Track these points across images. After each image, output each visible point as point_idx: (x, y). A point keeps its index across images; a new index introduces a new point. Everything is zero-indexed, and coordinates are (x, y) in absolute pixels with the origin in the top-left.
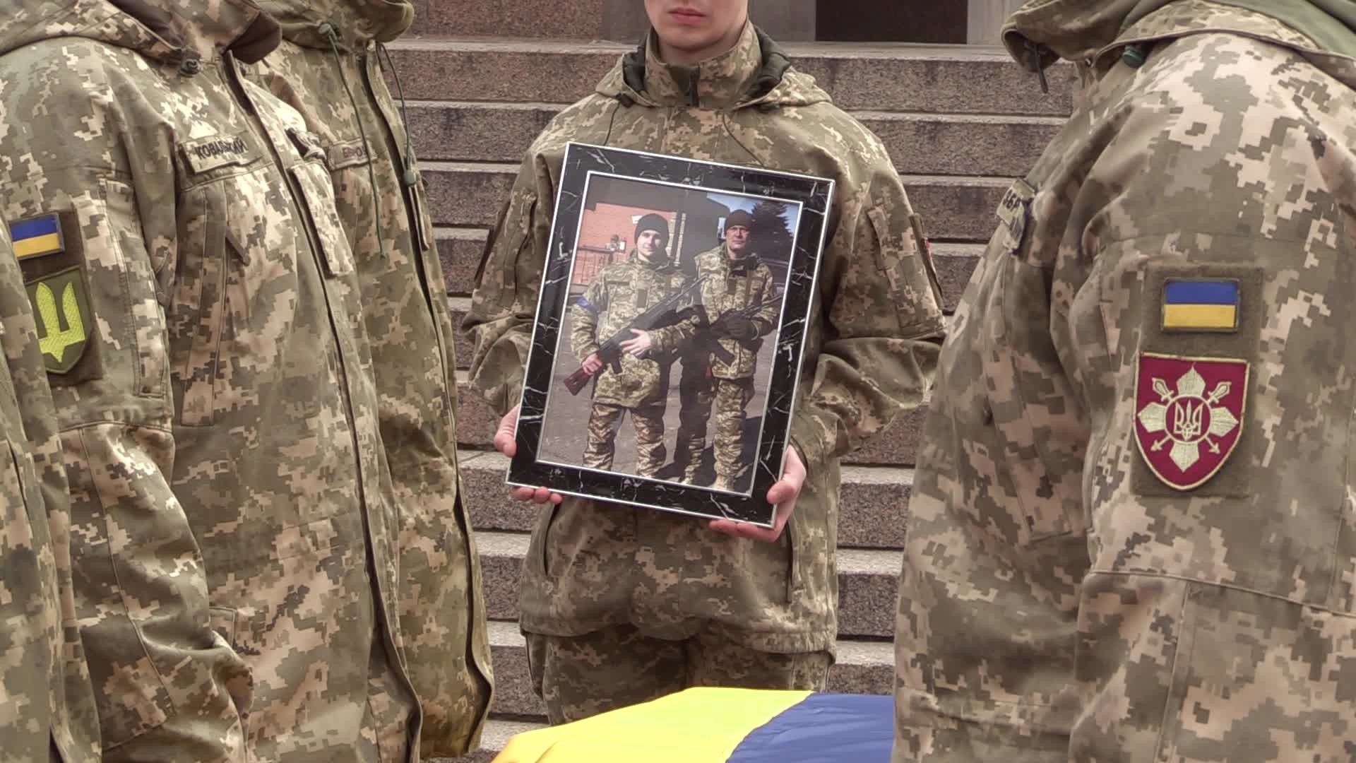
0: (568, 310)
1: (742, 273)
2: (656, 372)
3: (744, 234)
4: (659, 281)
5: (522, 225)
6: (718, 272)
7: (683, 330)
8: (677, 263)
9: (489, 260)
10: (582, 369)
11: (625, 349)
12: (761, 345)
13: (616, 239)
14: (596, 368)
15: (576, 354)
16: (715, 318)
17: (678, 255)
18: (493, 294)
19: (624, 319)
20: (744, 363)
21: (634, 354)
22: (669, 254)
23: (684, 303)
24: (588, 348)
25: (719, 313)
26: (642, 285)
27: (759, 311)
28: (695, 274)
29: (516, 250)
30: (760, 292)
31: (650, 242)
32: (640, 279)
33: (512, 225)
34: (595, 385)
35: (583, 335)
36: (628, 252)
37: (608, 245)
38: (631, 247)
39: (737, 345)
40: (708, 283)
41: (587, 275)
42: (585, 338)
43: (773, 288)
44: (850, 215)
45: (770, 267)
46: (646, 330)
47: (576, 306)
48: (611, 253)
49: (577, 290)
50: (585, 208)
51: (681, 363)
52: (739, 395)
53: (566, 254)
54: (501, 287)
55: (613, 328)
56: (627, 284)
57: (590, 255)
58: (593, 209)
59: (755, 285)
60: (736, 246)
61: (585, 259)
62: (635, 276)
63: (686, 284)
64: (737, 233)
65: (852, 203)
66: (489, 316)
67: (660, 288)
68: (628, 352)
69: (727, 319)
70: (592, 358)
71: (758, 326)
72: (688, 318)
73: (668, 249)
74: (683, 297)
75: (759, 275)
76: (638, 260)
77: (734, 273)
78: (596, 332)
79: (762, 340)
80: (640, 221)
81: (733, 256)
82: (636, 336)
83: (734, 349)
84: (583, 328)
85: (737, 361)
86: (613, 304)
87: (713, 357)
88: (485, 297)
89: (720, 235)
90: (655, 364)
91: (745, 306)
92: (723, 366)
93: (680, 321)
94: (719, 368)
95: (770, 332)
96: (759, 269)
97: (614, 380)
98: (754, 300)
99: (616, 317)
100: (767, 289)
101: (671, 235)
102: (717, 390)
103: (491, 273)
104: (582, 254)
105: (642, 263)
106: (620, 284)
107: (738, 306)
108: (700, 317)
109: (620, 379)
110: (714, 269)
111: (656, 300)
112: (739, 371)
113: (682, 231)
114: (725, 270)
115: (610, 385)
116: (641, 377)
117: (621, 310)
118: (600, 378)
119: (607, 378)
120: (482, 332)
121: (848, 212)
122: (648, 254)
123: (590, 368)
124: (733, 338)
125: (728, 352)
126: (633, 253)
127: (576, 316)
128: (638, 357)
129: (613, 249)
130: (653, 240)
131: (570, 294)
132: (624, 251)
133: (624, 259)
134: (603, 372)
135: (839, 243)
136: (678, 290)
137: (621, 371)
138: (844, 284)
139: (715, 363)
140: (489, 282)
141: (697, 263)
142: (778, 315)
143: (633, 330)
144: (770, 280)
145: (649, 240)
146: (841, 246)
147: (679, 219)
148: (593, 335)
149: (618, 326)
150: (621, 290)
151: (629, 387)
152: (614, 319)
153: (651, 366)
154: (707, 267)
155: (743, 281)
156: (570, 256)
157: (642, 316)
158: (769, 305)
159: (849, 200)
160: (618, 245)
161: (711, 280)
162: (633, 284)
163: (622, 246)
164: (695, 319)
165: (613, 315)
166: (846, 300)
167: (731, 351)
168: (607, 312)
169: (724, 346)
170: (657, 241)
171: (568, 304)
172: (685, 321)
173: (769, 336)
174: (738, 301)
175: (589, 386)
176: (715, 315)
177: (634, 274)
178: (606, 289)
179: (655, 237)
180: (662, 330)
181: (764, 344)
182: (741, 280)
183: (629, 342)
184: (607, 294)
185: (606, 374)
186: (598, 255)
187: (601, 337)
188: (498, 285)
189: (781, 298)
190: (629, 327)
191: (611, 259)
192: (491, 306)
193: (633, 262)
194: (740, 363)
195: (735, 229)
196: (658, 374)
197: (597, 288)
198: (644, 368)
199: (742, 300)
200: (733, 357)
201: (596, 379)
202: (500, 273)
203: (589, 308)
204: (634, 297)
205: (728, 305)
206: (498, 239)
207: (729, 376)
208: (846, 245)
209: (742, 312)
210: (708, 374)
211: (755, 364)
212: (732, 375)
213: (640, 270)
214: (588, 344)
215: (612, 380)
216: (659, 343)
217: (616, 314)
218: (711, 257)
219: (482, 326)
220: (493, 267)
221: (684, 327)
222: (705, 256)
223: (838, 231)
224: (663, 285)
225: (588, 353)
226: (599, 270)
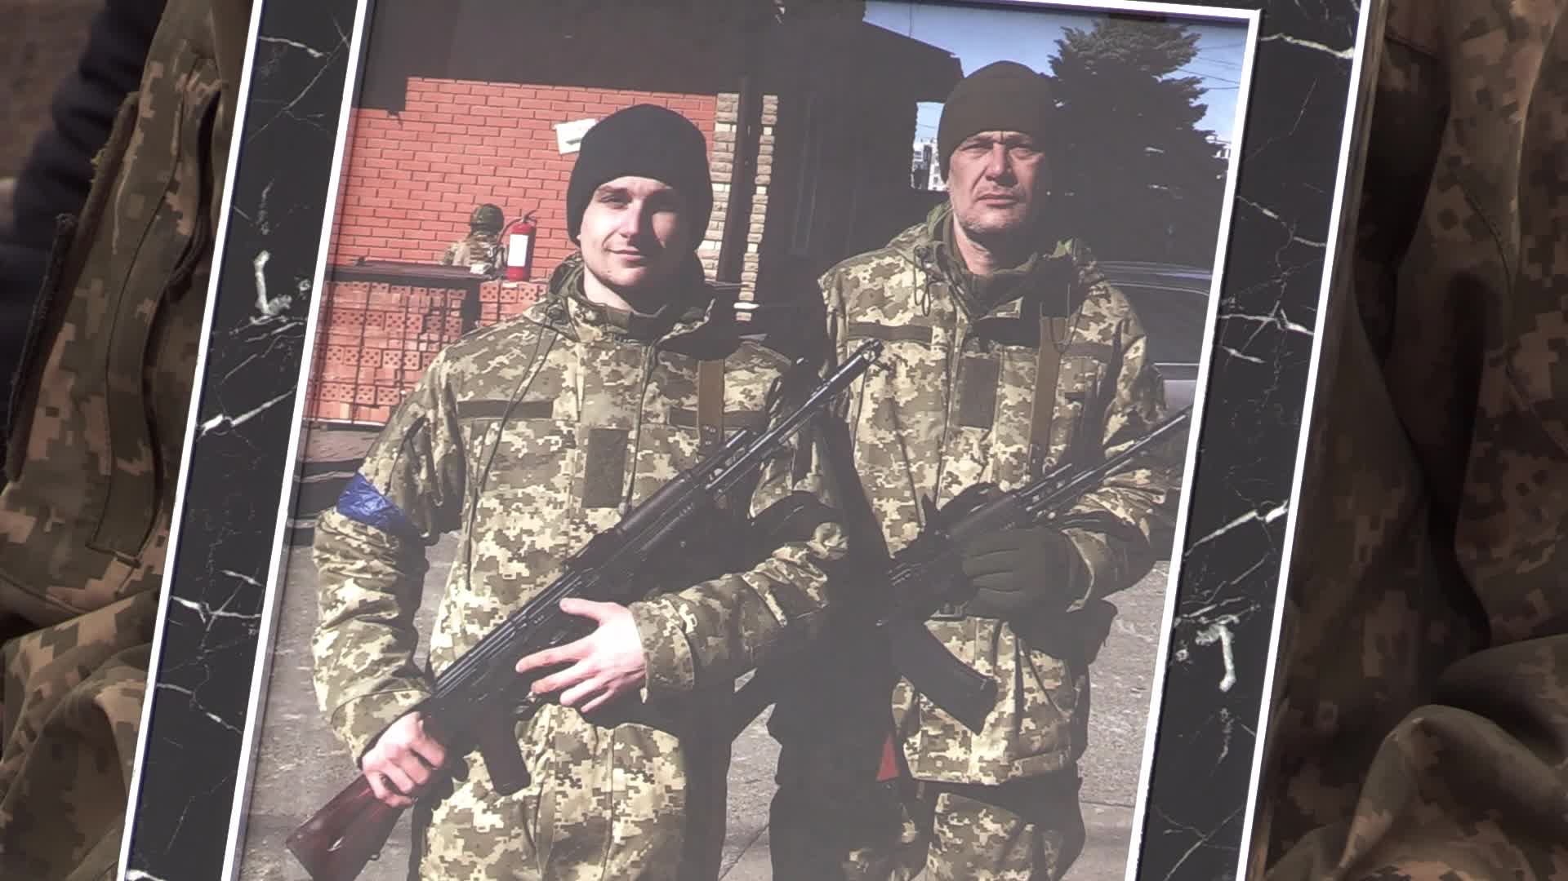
0: (295, 538)
1: (1022, 332)
2: (669, 774)
3: (1024, 167)
4: (674, 388)
5: (172, 199)
6: (918, 333)
7: (776, 589)
8: (745, 305)
9: (55, 358)
10: (363, 782)
11: (540, 686)
12: (1104, 632)
13: (490, 224)
14: (422, 776)
15: (338, 717)
16: (911, 530)
17: (749, 274)
18: (72, 501)
19: (535, 558)
20: (1036, 712)
21: (577, 704)
22: (711, 273)
23: (778, 475)
24: (385, 690)
25: (929, 504)
26: (600, 411)
27: (1093, 485)
28: (825, 347)
29: (148, 307)
30: (1096, 404)
31: (632, 228)
32: (594, 384)
33: (137, 207)
34: (419, 847)
35: (363, 637)
36: (543, 273)
37: (460, 249)
38: (554, 251)
39: (1007, 639)
40: (877, 384)
41: (376, 385)
42: (373, 650)
43: (1148, 383)
44: (1485, 96)
45: (1132, 296)
46: (624, 602)
47: (334, 518)
48: (473, 285)
49: (331, 447)
50: (359, 102)
51: (774, 728)
52: (1022, 852)
53: (285, 301)
54: (104, 468)
55: (487, 601)
56: (543, 409)
57: (386, 297)
58: (395, 104)
59: (1072, 376)
60: (991, 218)
61: (364, 317)
62: (574, 373)
63: (789, 390)
64: (992, 161)
65: (1490, 46)
66: (54, 594)
67: (678, 418)
68: (553, 696)
69: (957, 530)
70: (403, 733)
71: (1089, 550)
72: (800, 537)
73: (709, 249)
74: (777, 452)
75: (1092, 334)
76: (584, 304)
77: (984, 332)
78: (418, 621)
79: (1112, 611)
80: (588, 140)
81: (976, 261)
82: (588, 625)
83: (993, 658)
84: (365, 610)
85: (1008, 706)
86: (488, 501)
87: (905, 697)
88: (43, 514)
89: (923, 175)
90: (665, 742)
91: (1035, 471)
92: (949, 731)
93: (767, 554)
94: (931, 742)
95: (1144, 573)
96: (1087, 308)
97: (497, 821)
98: (1072, 441)
99: (501, 554)
100: (1123, 390)
101: (721, 191)
102: (927, 836)
103: (65, 413)
104: (352, 297)
105: (603, 315)
106: (509, 412)
107: (1011, 473)
108: (849, 533)
109: (522, 814)
110: (901, 320)
111: (664, 470)
112: (1017, 747)
113: (764, 173)
114: (948, 322)
115: (478, 843)
116: (607, 800)
117: (519, 523)
118: (439, 815)
119: (468, 815)
120: (26, 664)
121: (1476, 84)
122: (624, 275)
123: (397, 775)
124: (987, 613)
125: (968, 669)
126: (567, 278)
127: (336, 561)
128: (587, 717)
129: (478, 268)
130: (645, 219)
131: (302, 468)
132: (524, 274)
133: (528, 304)
134: (449, 792)
135: (1448, 219)
136: (752, 421)
137: (526, 781)
138: (1493, 396)
139: (914, 720)
140: (55, 446)
141: (831, 305)
142: (1174, 496)
143: (572, 605)
144: (1136, 353)
145: (627, 219)
146: (1459, 234)
147: (749, 122)
148: (406, 636)
149: (507, 589)
150: (517, 438)
151: (562, 846)
152: (492, 563)
153: (650, 752)
154: (871, 316)
155: (1023, 366)
156: (301, 307)
157: (603, 541)
158: (1135, 460)
159: (1479, 29)
160: (501, 249)
161: (891, 370)
162: (565, 406)
163: (517, 250)
164: (826, 541)
165: (488, 547)
166: (1519, 467)
167: (982, 666)
168: (460, 536)
169: (952, 645)
170: (662, 222)
171: (295, 512)
172: (785, 552)
173: (1135, 590)
174: (1002, 451)
175: (395, 853)
176: (909, 515)
177: (571, 364)
178: (455, 432)
179: (652, 204)
180: (691, 594)
181: (1118, 624)
182: (1016, 361)
183: (558, 653)
184: (458, 457)
185: (463, 797)
186: (419, 297)
187: (439, 641)
188: (93, 457)
189: (1186, 425)
190: (553, 592)
191: (472, 311)
192: (62, 552)
193: (563, 316)
194: (1019, 715)
195: (986, 145)
196: (679, 784)
197: (418, 437)
198: (619, 762)
199: (1022, 446)
200: (989, 693)
201: (423, 821)
202: (97, 408)
203: (388, 520)
204: (571, 464)
205: (964, 470)
206: (90, 268)
207: (974, 772)
208: (1483, 227)
209: (1019, 498)
210: (887, 771)
211: (1082, 715)
212: (989, 766)
213: (595, 348)
214: (387, 672)
215: (487, 821)
216: (681, 649)
217: (501, 539)
218: (887, 272)
219: (31, 644)
220: (70, 382)
221: (785, 575)
222: (861, 272)
223: (1440, 169)
224: (691, 402)
225: (387, 712)
226: (424, 360)
